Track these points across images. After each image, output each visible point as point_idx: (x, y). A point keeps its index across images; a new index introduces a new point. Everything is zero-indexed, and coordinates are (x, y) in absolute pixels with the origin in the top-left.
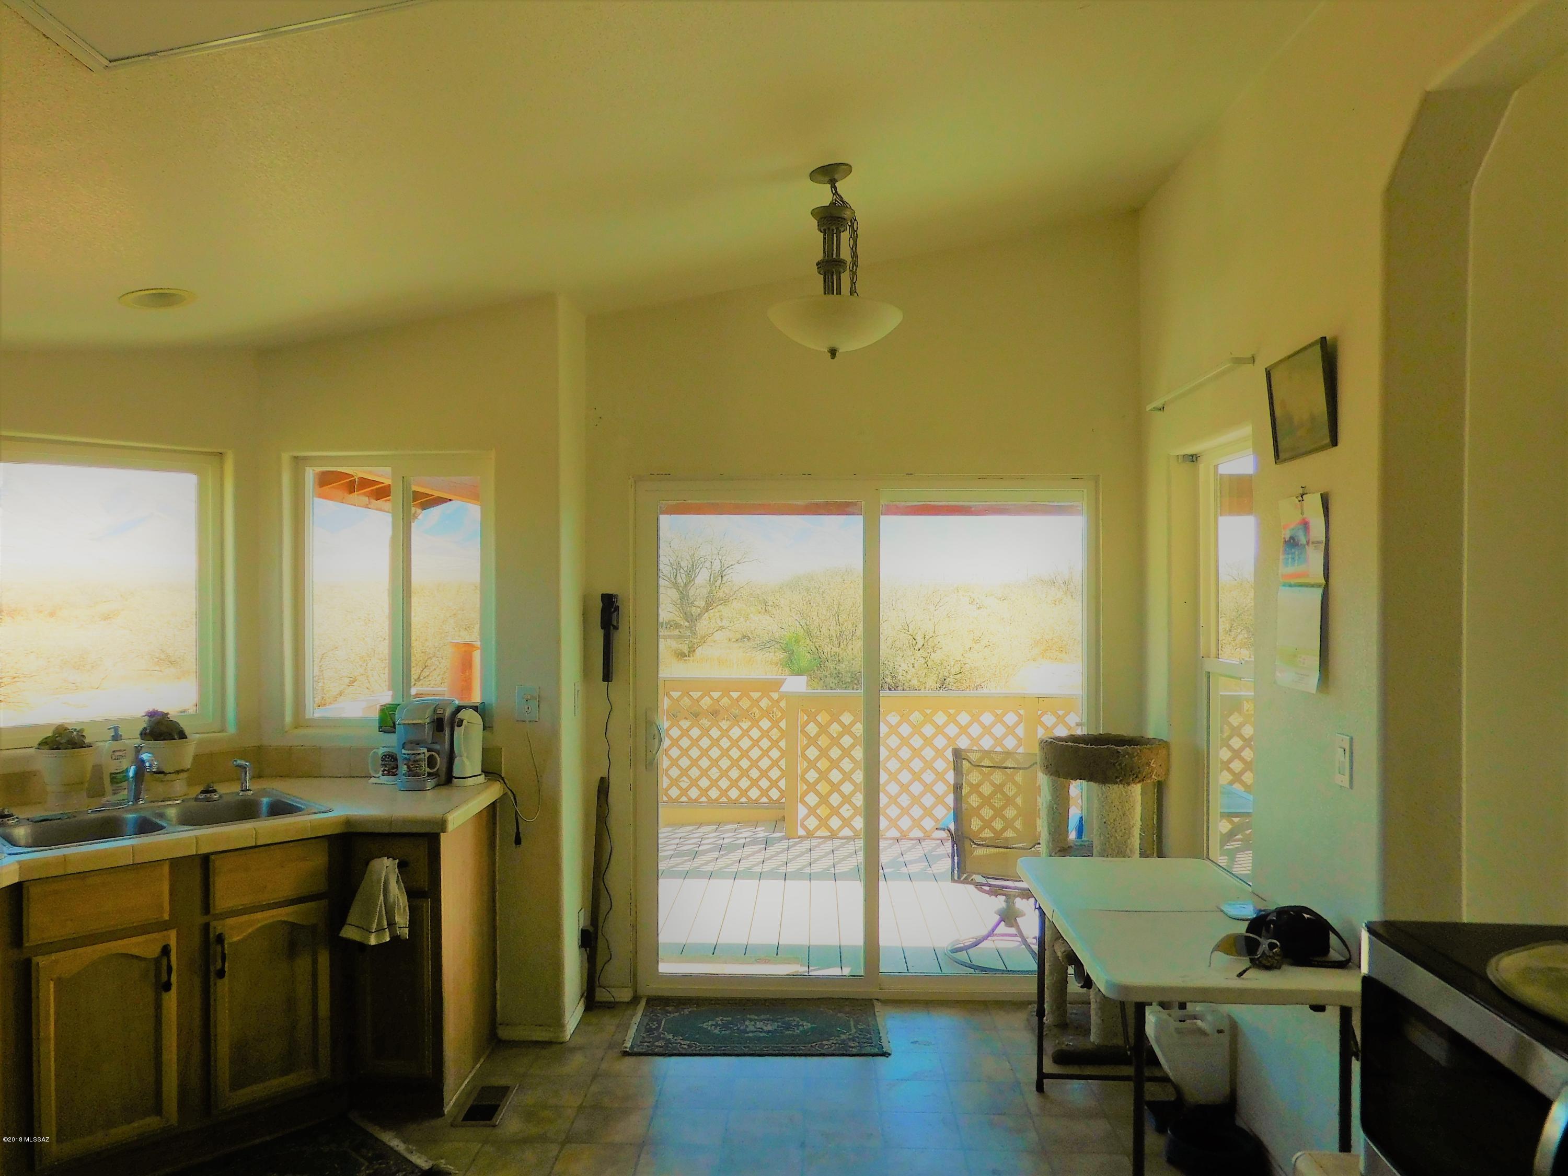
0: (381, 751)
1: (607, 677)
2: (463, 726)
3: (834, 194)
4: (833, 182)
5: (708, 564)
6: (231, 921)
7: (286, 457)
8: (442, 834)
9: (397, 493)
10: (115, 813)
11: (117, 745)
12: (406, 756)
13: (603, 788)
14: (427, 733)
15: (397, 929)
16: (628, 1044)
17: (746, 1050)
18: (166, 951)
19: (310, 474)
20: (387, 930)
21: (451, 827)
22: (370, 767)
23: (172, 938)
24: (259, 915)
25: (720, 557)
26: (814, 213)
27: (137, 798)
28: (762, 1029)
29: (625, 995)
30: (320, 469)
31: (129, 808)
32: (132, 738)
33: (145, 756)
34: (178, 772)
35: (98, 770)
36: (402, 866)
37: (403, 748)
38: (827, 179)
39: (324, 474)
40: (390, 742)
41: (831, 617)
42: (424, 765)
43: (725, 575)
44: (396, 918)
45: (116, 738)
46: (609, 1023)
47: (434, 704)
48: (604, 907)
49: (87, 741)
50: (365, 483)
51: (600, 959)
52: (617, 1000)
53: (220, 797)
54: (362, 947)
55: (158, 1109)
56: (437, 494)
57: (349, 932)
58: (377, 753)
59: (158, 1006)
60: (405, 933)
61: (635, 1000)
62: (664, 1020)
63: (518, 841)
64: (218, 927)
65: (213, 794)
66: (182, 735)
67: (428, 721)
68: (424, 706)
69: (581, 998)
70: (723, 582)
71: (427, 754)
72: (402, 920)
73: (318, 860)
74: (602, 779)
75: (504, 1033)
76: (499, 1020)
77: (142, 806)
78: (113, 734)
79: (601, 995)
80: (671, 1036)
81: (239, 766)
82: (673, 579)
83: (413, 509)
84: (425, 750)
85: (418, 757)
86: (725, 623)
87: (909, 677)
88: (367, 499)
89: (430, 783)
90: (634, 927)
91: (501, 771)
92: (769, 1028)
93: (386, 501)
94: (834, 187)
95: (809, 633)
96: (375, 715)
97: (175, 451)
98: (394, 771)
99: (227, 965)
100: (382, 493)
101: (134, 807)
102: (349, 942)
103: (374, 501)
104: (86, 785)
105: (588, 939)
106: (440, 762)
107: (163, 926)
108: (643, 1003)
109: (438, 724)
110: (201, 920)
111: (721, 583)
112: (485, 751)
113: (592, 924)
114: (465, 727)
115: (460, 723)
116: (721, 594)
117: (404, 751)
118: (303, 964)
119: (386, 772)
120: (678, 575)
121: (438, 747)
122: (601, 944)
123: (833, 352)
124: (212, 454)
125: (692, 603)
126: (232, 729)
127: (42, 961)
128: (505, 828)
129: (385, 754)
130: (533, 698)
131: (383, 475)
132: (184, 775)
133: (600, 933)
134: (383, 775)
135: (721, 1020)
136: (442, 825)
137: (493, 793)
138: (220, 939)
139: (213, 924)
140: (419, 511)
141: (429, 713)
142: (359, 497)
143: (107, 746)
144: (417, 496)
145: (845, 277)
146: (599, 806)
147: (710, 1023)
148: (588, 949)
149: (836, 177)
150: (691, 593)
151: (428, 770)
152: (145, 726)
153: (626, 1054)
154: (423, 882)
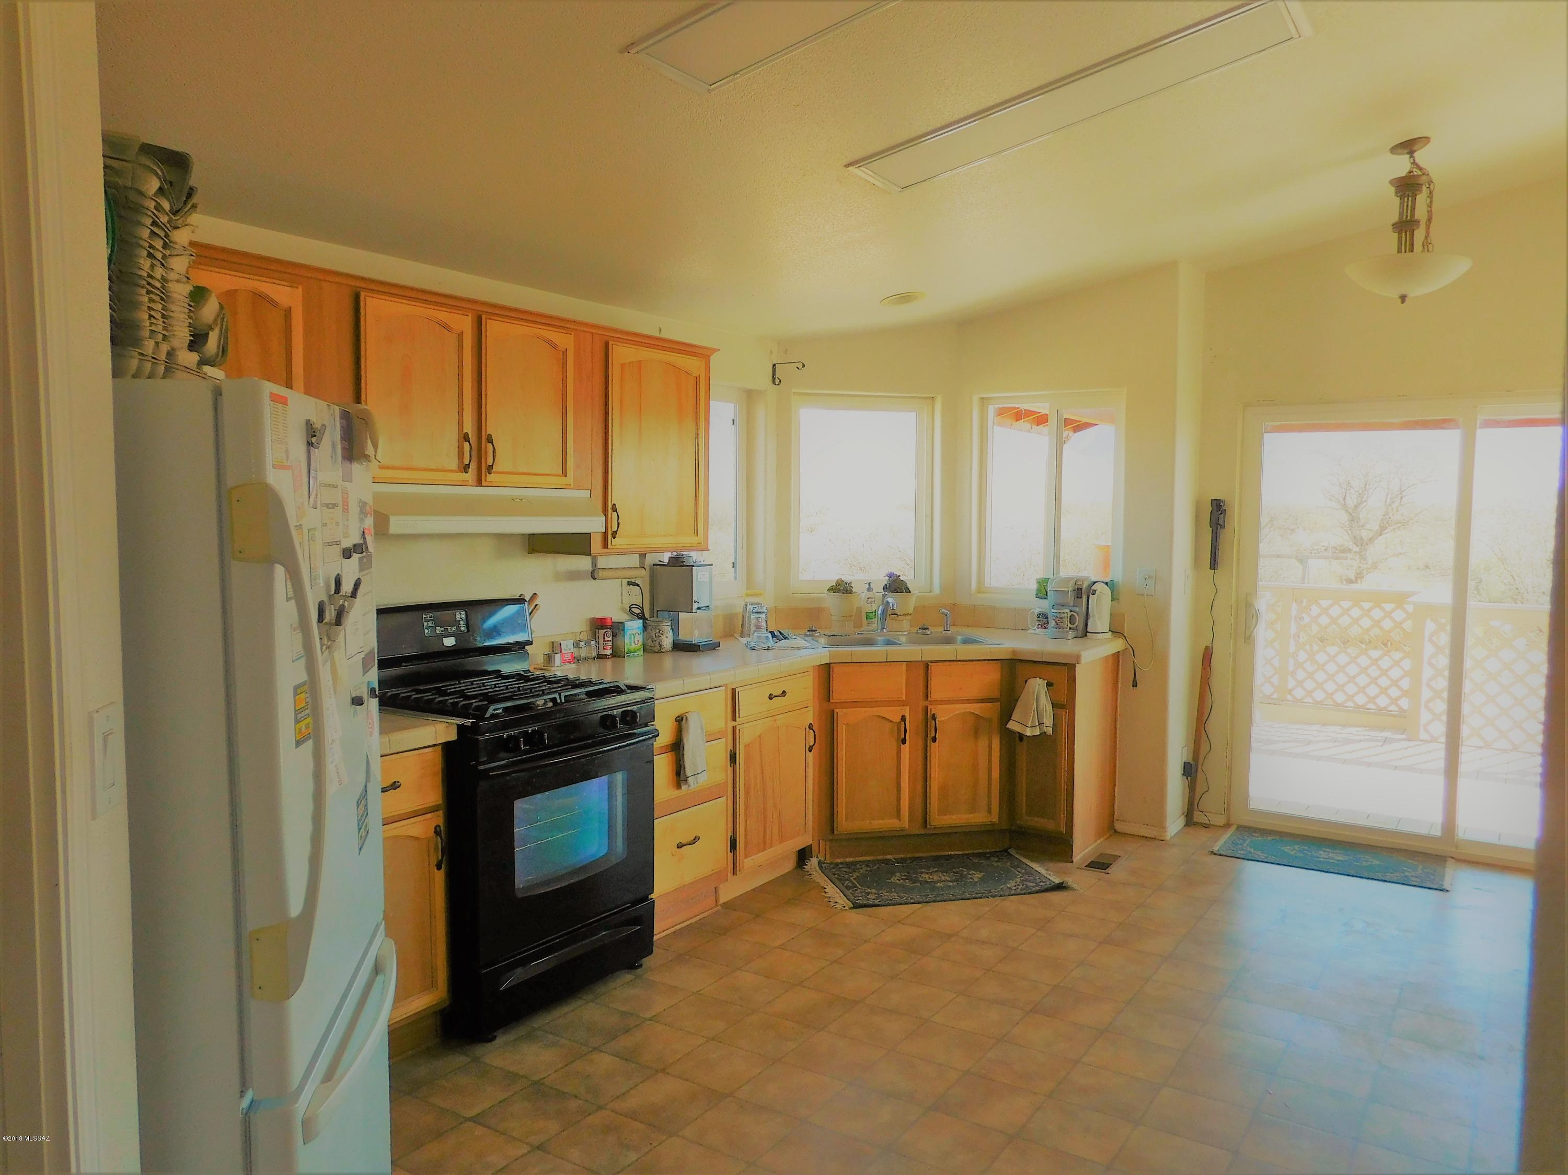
0: (1037, 611)
1: (1214, 565)
2: (1096, 595)
3: (1412, 163)
4: (1411, 153)
5: (1384, 484)
6: (939, 707)
7: (976, 399)
8: (1077, 665)
9: (1052, 421)
10: (869, 636)
11: (870, 594)
12: (1056, 614)
13: (1207, 656)
14: (1070, 599)
15: (1045, 727)
16: (1217, 849)
17: (1316, 868)
18: (903, 719)
19: (991, 409)
20: (1038, 727)
21: (1083, 660)
22: (1029, 623)
23: (907, 712)
24: (958, 706)
25: (1400, 477)
26: (1392, 182)
27: (883, 628)
28: (1333, 859)
29: (1220, 820)
30: (997, 406)
31: (878, 634)
32: (878, 589)
33: (890, 600)
34: (905, 615)
35: (859, 609)
36: (1049, 685)
37: (1053, 608)
38: (1406, 151)
39: (1000, 408)
40: (1044, 606)
42: (1067, 621)
43: (1404, 496)
44: (1044, 720)
45: (870, 589)
46: (1203, 836)
47: (1073, 578)
48: (1204, 747)
49: (854, 590)
50: (1029, 413)
51: (1199, 790)
52: (1212, 823)
53: (931, 632)
54: (1021, 737)
55: (898, 816)
56: (1084, 420)
57: (1012, 725)
58: (1034, 613)
59: (899, 751)
60: (1050, 731)
61: (1228, 825)
62: (1249, 840)
63: (1135, 684)
64: (933, 709)
65: (927, 630)
66: (908, 591)
67: (1070, 589)
68: (1068, 580)
69: (1182, 815)
71: (1070, 614)
72: (1048, 721)
73: (993, 676)
74: (1207, 648)
75: (1119, 826)
76: (1116, 818)
77: (886, 634)
78: (868, 587)
79: (1198, 817)
80: (1252, 850)
81: (943, 613)
82: (1341, 500)
83: (1065, 434)
84: (1068, 611)
85: (1063, 615)
86: (1404, 548)
88: (1029, 425)
89: (1071, 634)
90: (1230, 769)
91: (1124, 632)
92: (1340, 858)
93: (1044, 426)
94: (1412, 156)
96: (1034, 586)
97: (905, 397)
98: (1045, 625)
99: (937, 734)
100: (1041, 420)
101: (881, 634)
102: (1011, 732)
103: (1035, 427)
104: (853, 618)
105: (1189, 770)
106: (1079, 621)
107: (903, 704)
108: (1234, 828)
109: (1078, 592)
110: (923, 703)
111: (1400, 505)
112: (1113, 616)
113: (1193, 760)
114: (1098, 595)
115: (1094, 593)
116: (1398, 517)
117: (1053, 611)
118: (983, 743)
119: (1040, 626)
121: (1077, 609)
122: (1200, 775)
123: (1403, 298)
124: (928, 398)
125: (1364, 526)
126: (937, 590)
127: (839, 712)
128: (1126, 675)
129: (1039, 613)
130: (1150, 577)
131: (1042, 408)
132: (908, 618)
133: (1199, 769)
134: (1038, 628)
135: (1298, 847)
136: (1078, 657)
137: (1117, 645)
138: (934, 717)
139: (930, 707)
140: (1071, 433)
141: (1071, 584)
142: (1023, 424)
143: (865, 594)
144: (1067, 422)
145: (1419, 235)
146: (1204, 669)
147: (1288, 848)
148: (1189, 778)
149: (1415, 148)
150: (1363, 514)
151: (1069, 625)
152: (886, 583)
153: (1213, 853)
154: (1063, 699)
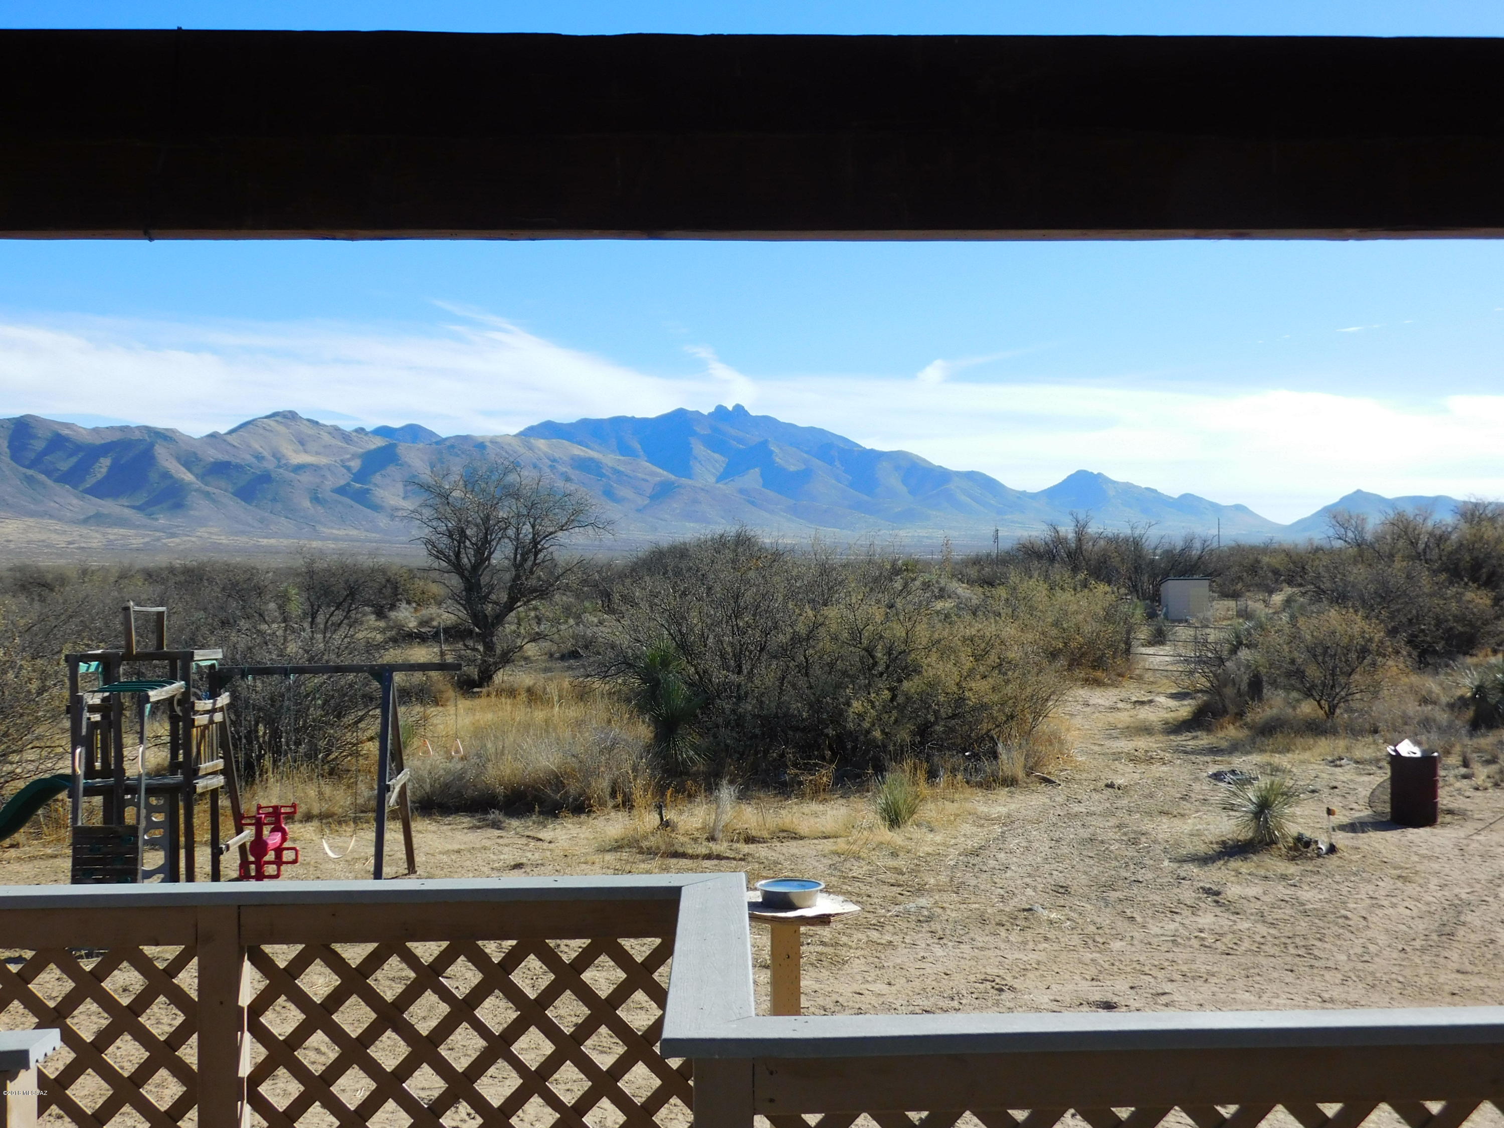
5: (511, 532)
25: (532, 520)
41: (724, 619)
43: (540, 550)
70: (537, 561)
82: (453, 558)
86: (544, 627)
87: (866, 725)
95: (684, 647)
111: (535, 564)
116: (533, 582)
120: (462, 551)
125: (486, 597)
150: (484, 579)
